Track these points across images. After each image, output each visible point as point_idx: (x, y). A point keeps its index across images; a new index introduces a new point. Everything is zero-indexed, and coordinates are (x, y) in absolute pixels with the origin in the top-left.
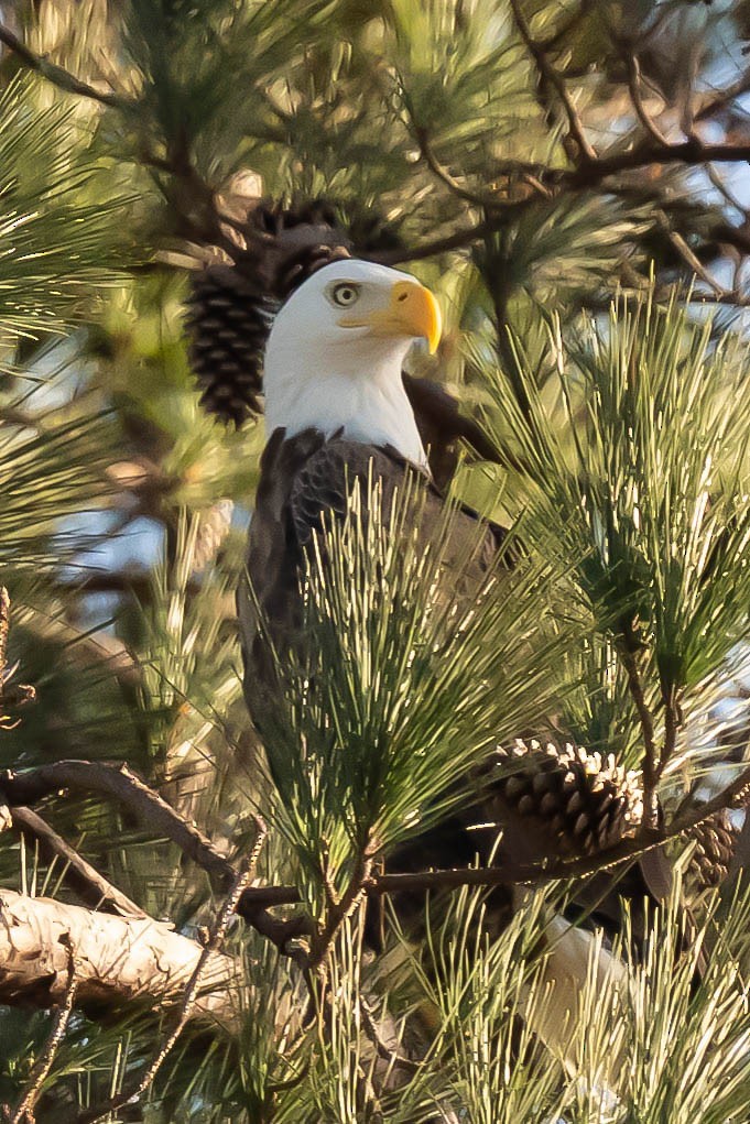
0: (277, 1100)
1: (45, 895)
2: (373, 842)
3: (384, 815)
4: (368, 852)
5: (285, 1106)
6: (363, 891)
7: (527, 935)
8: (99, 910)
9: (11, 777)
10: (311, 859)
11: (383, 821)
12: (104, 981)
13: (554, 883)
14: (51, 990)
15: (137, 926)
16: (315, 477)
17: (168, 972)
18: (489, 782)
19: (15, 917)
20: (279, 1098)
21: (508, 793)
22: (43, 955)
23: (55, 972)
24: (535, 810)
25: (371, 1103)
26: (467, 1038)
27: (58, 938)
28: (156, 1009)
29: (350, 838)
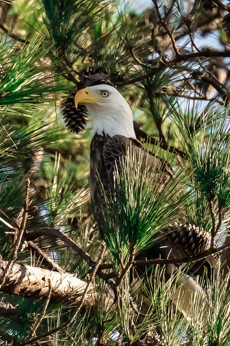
0: (105, 326)
1: (37, 266)
2: (135, 251)
3: (138, 243)
4: (133, 253)
5: (108, 327)
6: (132, 264)
7: (177, 279)
8: (53, 271)
9: (27, 233)
10: (117, 255)
11: (137, 245)
12: (55, 291)
13: (184, 264)
14: (40, 294)
15: (64, 275)
16: (109, 146)
17: (73, 288)
18: (167, 234)
19: (30, 273)
20: (106, 325)
21: (172, 237)
22: (38, 284)
23: (41, 288)
24: (180, 242)
25: (133, 326)
26: (160, 308)
27: (41, 279)
28: (69, 299)
29: (128, 249)
